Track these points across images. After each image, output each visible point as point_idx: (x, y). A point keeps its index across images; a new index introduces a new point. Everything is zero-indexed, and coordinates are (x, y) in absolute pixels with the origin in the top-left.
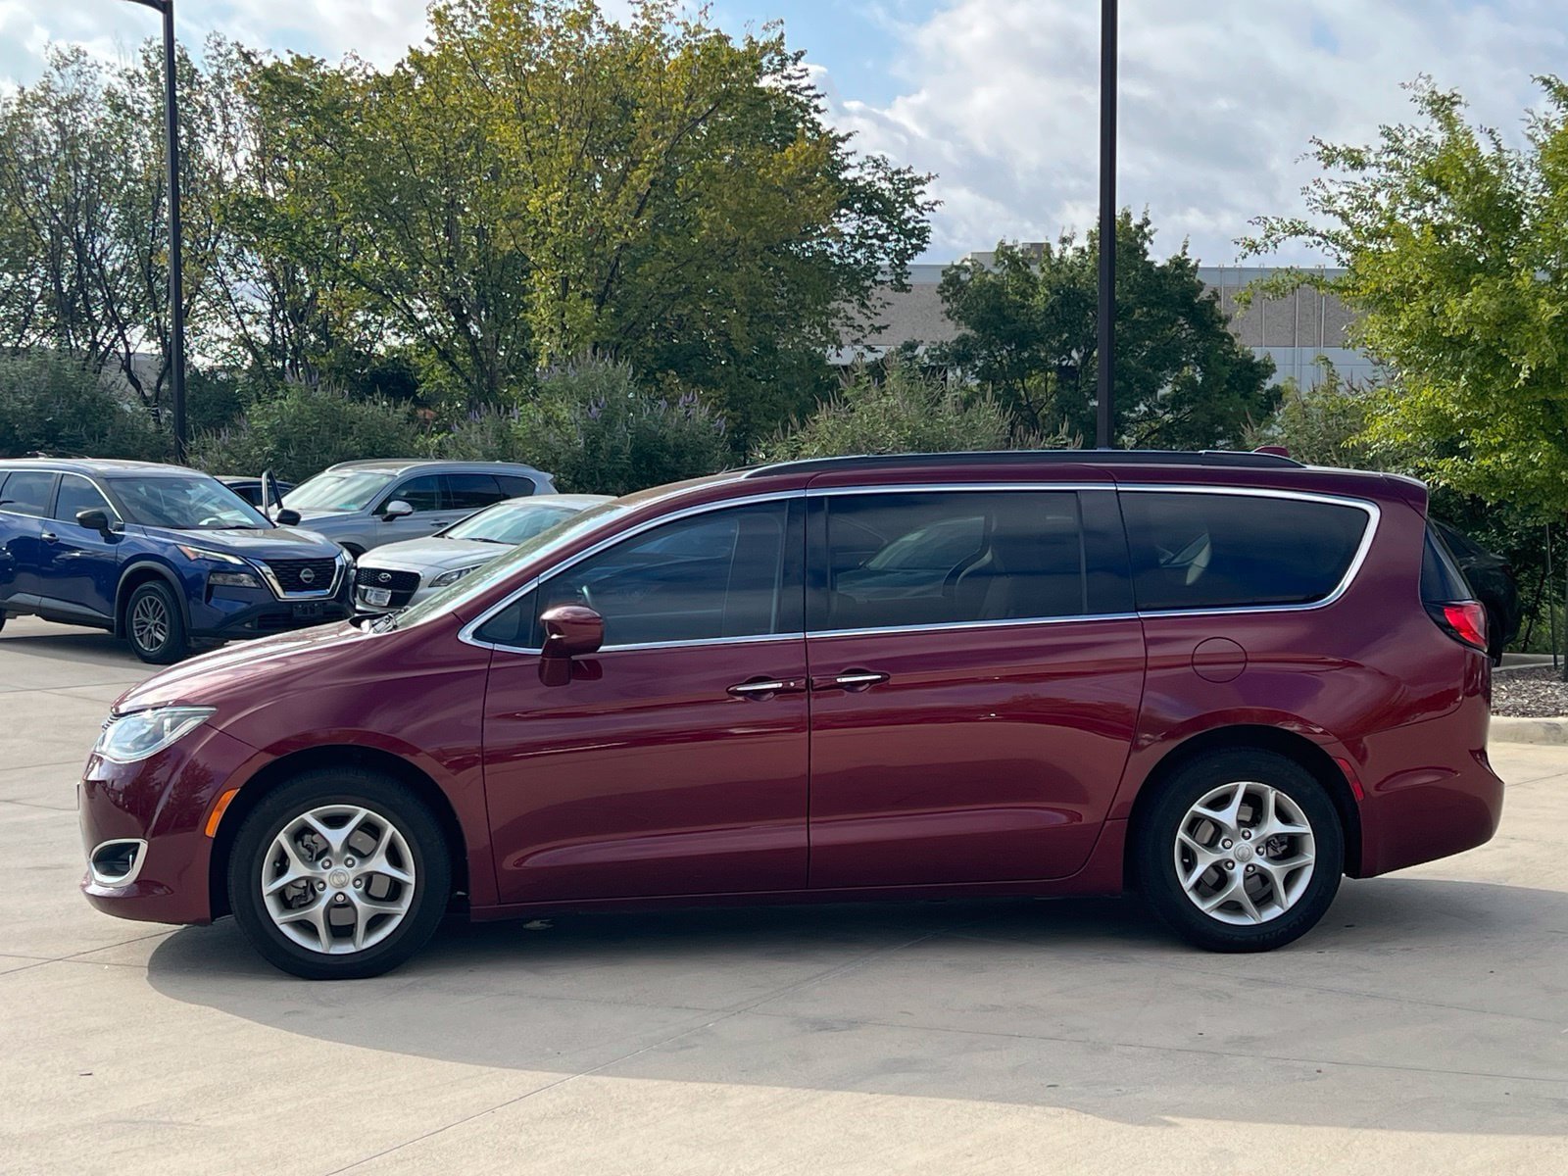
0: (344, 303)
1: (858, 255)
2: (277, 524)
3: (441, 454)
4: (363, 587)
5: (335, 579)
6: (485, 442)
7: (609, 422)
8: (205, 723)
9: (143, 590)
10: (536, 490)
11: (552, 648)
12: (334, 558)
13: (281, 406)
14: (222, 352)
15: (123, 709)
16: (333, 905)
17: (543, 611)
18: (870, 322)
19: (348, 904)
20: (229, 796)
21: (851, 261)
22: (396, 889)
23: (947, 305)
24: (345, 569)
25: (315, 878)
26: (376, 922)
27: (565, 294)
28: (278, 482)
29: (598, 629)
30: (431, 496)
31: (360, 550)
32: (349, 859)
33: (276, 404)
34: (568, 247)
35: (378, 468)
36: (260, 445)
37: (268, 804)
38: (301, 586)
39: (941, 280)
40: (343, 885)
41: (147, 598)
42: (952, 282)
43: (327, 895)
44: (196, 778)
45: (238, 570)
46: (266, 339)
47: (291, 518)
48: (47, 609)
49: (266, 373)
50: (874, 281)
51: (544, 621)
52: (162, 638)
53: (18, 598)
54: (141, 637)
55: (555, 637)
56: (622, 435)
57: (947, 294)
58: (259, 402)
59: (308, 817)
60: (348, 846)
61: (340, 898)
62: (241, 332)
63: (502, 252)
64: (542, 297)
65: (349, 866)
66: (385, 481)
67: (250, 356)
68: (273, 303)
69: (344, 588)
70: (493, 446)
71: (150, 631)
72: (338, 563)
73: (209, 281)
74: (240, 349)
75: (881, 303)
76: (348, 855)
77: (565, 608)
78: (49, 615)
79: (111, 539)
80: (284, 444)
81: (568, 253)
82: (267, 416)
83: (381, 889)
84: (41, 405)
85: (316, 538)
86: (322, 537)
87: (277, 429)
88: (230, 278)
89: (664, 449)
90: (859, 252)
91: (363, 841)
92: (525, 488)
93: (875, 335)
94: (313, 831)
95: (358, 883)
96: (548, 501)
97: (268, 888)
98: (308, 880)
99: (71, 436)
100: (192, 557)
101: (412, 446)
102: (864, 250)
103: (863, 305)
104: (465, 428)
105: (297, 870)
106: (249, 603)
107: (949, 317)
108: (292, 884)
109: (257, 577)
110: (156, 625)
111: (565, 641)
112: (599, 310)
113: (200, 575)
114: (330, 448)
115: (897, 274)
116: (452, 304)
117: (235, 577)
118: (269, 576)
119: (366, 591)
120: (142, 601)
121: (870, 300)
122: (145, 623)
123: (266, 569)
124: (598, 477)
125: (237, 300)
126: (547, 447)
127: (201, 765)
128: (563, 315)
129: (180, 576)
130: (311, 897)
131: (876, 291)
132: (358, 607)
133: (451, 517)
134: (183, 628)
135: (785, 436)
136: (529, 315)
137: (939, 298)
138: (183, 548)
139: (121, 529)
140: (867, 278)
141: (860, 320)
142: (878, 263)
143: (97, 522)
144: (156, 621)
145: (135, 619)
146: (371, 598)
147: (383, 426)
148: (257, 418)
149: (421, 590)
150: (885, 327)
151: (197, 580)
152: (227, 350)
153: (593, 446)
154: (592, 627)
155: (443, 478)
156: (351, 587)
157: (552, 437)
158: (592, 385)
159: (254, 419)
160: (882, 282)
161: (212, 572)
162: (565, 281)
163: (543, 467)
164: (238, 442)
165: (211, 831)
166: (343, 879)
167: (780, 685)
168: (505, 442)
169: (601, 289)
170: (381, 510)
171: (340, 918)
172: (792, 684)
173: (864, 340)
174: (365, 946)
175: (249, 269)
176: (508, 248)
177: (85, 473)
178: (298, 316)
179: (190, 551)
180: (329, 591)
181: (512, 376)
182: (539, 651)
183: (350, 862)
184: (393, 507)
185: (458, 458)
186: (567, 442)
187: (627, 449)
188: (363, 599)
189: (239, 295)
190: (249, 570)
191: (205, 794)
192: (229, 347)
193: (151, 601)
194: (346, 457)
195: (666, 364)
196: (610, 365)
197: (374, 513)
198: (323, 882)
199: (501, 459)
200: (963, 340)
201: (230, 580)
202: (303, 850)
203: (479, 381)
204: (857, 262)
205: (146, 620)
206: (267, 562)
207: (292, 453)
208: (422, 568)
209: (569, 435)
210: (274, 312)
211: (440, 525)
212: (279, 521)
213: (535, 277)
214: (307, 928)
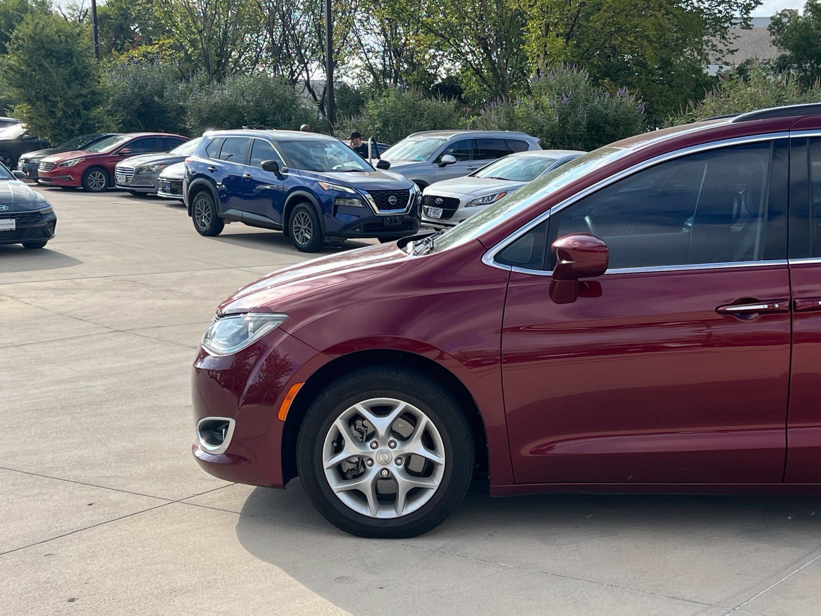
0: (422, 43)
1: (720, 8)
2: (377, 169)
3: (474, 127)
4: (427, 207)
5: (409, 202)
6: (499, 119)
7: (573, 106)
8: (279, 328)
9: (298, 208)
10: (530, 148)
11: (562, 272)
12: (408, 190)
13: (385, 102)
14: (357, 74)
15: (225, 310)
16: (379, 478)
17: (555, 239)
18: (727, 48)
19: (391, 477)
20: (296, 389)
21: (716, 11)
22: (429, 468)
23: (773, 37)
24: (415, 196)
25: (365, 456)
26: (414, 494)
27: (547, 34)
28: (378, 143)
29: (603, 256)
30: (467, 152)
31: (425, 184)
32: (392, 441)
33: (382, 100)
34: (549, 5)
35: (437, 135)
36: (373, 124)
37: (327, 395)
38: (389, 207)
39: (770, 22)
40: (387, 463)
41: (300, 213)
42: (776, 24)
43: (374, 471)
44: (278, 367)
45: (352, 196)
46: (380, 67)
47: (384, 165)
48: (245, 218)
49: (379, 85)
50: (730, 23)
51: (556, 248)
52: (309, 237)
53: (231, 212)
54: (297, 236)
55: (564, 262)
56: (581, 115)
57: (773, 30)
58: (373, 99)
59: (359, 407)
60: (391, 431)
61: (385, 473)
62: (367, 62)
63: (511, 10)
64: (534, 35)
65: (392, 448)
66: (441, 143)
67: (372, 76)
68: (384, 47)
69: (415, 207)
70: (504, 122)
71: (302, 233)
72: (411, 192)
73: (351, 35)
74: (366, 72)
75: (733, 36)
76: (392, 438)
77: (573, 237)
78: (248, 222)
79: (281, 177)
80: (386, 123)
81: (549, 9)
82: (377, 107)
83: (417, 466)
84: (258, 103)
85: (399, 177)
86: (402, 176)
87: (383, 115)
88: (362, 32)
89: (606, 122)
90: (721, 6)
91: (404, 427)
92: (523, 146)
93: (730, 55)
94: (363, 418)
95: (399, 461)
96: (537, 155)
97: (328, 462)
98: (359, 457)
99: (273, 120)
100: (326, 189)
101: (457, 123)
102: (724, 5)
103: (724, 38)
104: (488, 112)
105: (351, 449)
106: (359, 217)
107: (774, 44)
108: (347, 460)
109: (363, 201)
110: (305, 229)
111: (574, 267)
112: (567, 42)
113: (331, 199)
114: (412, 125)
115: (744, 19)
116: (482, 42)
117: (350, 201)
118: (370, 201)
119: (428, 209)
120: (298, 215)
121: (727, 34)
122: (299, 228)
123: (368, 196)
124: (566, 140)
125: (366, 45)
126: (536, 122)
127: (282, 357)
128: (546, 46)
129: (319, 200)
130: (362, 470)
131: (731, 29)
132: (423, 218)
133: (478, 164)
134: (321, 231)
135: (685, 114)
136: (526, 47)
137: (769, 33)
138: (321, 183)
139: (286, 171)
140: (726, 22)
141: (720, 46)
142: (733, 13)
143: (272, 167)
144: (306, 227)
145: (294, 226)
146: (431, 213)
147: (441, 112)
148: (372, 108)
149: (461, 209)
150: (736, 51)
151: (329, 202)
152: (359, 73)
153: (564, 120)
154: (597, 254)
155: (475, 141)
156: (419, 207)
157: (539, 116)
158: (563, 84)
159: (370, 109)
160: (735, 24)
161: (338, 198)
162: (547, 26)
163: (533, 134)
164: (361, 122)
165: (283, 415)
166: (387, 457)
167: (766, 306)
168: (511, 119)
169: (568, 30)
170: (438, 160)
171: (384, 488)
172: (777, 306)
173: (723, 59)
174: (405, 513)
175: (372, 27)
176: (515, 7)
177: (267, 138)
178: (398, 54)
179: (325, 185)
180: (405, 209)
181: (515, 83)
182: (550, 273)
183: (392, 444)
184: (446, 158)
185: (483, 129)
186: (548, 119)
187: (584, 123)
188: (426, 214)
189: (367, 43)
190: (359, 197)
191: (284, 380)
192: (360, 71)
193: (303, 215)
194: (420, 129)
195: (604, 75)
196: (575, 72)
197: (434, 162)
198: (372, 460)
199: (509, 130)
200: (783, 58)
201: (347, 203)
202: (356, 433)
203: (496, 86)
204: (720, 12)
205: (300, 226)
206: (369, 192)
207: (390, 129)
208: (461, 195)
209: (549, 115)
210: (385, 51)
211: (472, 169)
212: (378, 167)
213: (530, 24)
214: (358, 495)
